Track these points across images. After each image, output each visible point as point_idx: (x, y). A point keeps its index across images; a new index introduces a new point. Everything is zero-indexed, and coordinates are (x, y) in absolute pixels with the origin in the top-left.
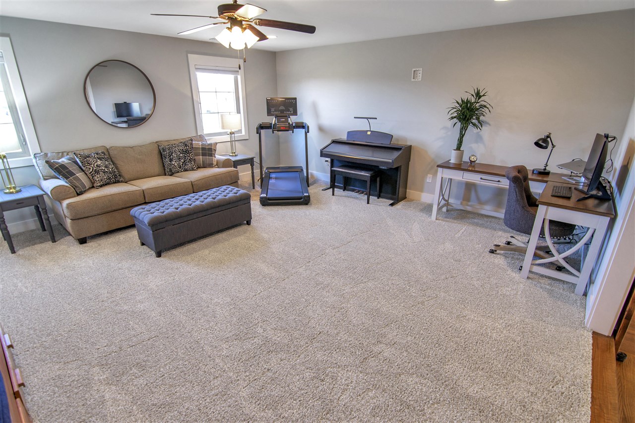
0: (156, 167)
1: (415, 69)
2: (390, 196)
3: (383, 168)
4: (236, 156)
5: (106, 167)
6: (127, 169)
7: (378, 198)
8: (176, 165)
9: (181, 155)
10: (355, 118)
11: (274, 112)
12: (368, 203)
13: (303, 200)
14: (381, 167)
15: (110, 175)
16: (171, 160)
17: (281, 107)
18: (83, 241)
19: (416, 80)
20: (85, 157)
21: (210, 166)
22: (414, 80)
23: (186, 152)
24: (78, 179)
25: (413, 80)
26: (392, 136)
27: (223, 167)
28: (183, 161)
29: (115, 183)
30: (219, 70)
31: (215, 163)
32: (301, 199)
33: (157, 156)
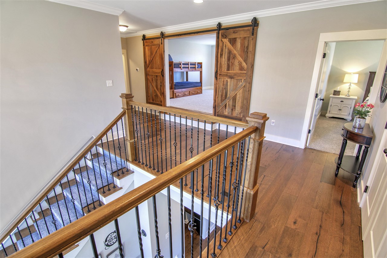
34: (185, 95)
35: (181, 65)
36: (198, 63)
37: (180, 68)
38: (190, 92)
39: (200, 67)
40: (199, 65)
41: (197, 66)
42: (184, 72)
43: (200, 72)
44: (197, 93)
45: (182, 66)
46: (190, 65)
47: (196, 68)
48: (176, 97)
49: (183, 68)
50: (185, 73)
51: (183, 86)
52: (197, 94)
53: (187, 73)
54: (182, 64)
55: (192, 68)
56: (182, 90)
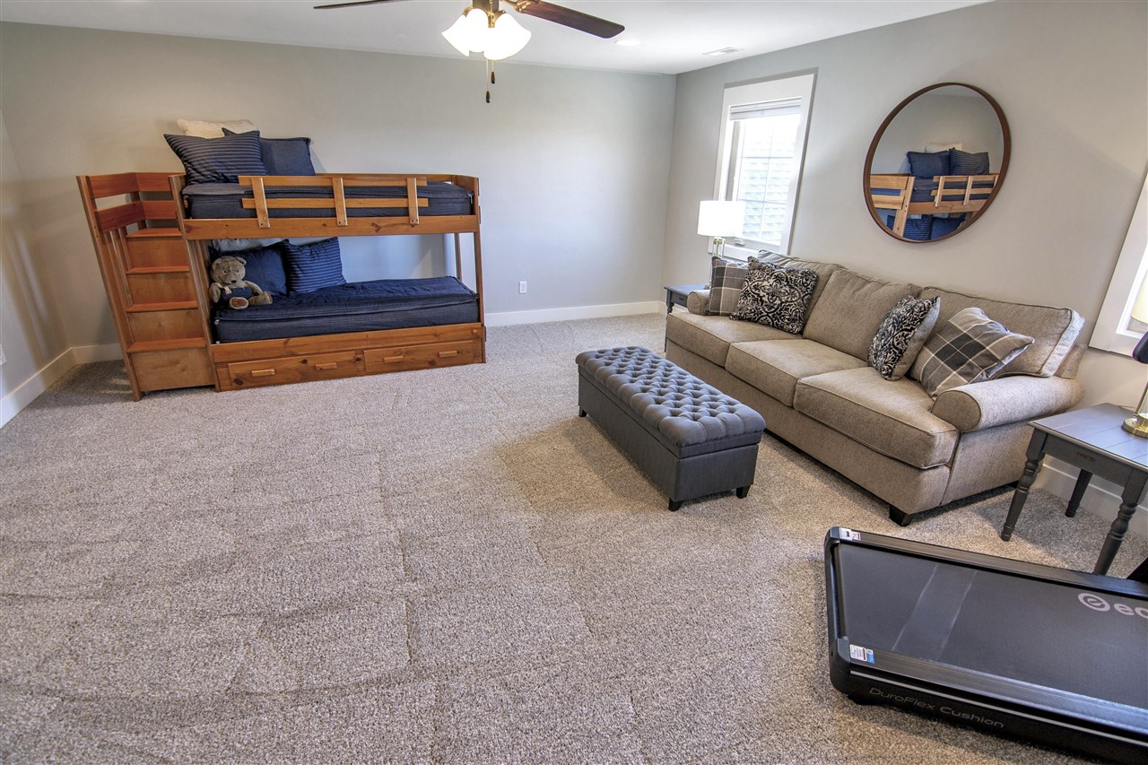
34: (322, 373)
38: (362, 353)
44: (438, 361)
48: (233, 383)
52: (434, 365)
55: (373, 211)
56: (285, 343)
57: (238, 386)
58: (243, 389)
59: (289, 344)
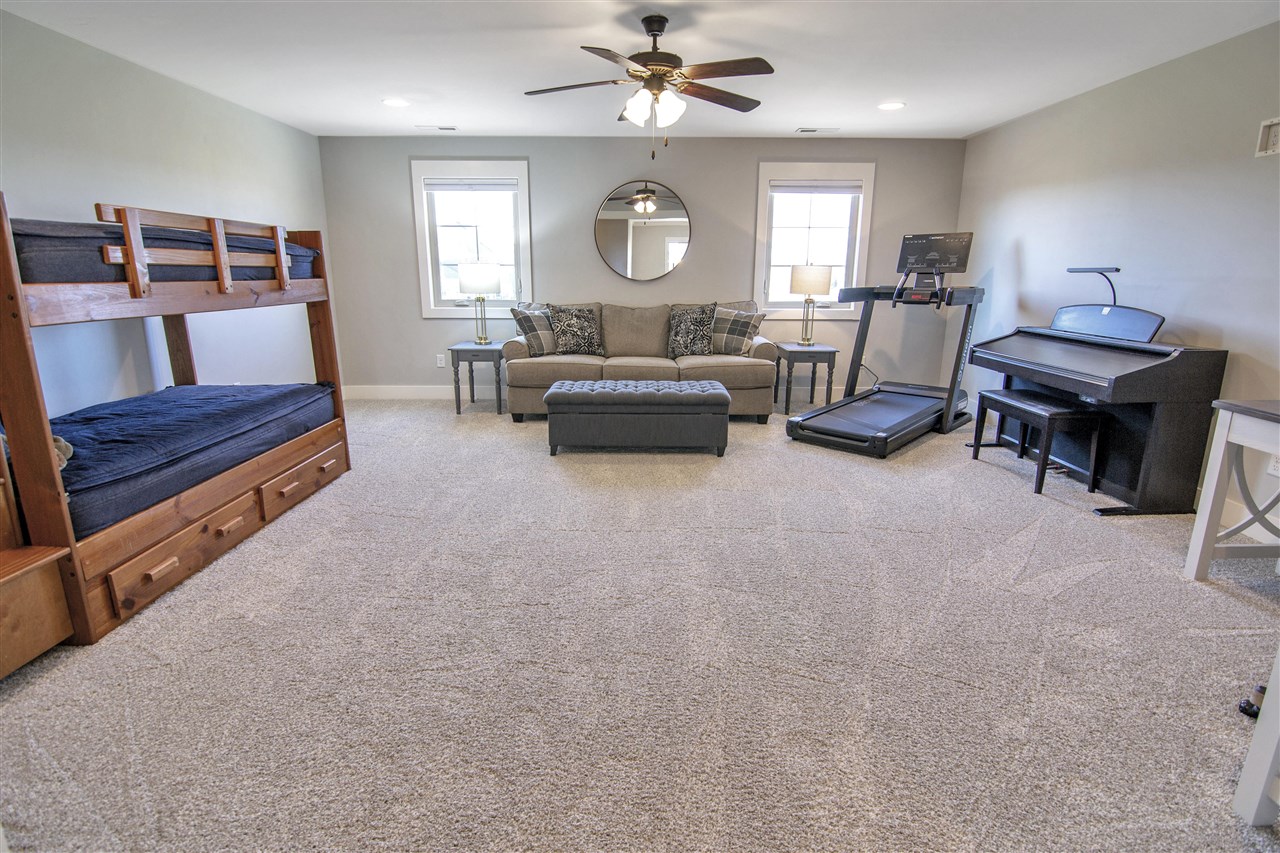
0: (655, 341)
1: (1268, 123)
2: (1121, 489)
3: (1088, 400)
4: (809, 345)
5: (581, 329)
6: (613, 340)
7: (1092, 490)
8: (681, 342)
9: (692, 327)
10: (1071, 271)
11: (913, 264)
12: (1039, 490)
13: (867, 444)
14: (1083, 398)
15: (582, 342)
16: (677, 334)
17: (932, 254)
18: (518, 418)
19: (1270, 152)
20: (558, 311)
21: (736, 352)
22: (1263, 154)
23: (700, 323)
24: (538, 337)
25: (1258, 154)
26: (1164, 319)
27: (754, 357)
28: (691, 337)
29: (588, 354)
30: (817, 187)
31: (744, 349)
32: (865, 442)
33: (662, 327)
34: (226, 541)
35: (120, 238)
36: (293, 238)
37: (122, 274)
38: (258, 491)
39: (307, 267)
40: (301, 251)
41: (286, 261)
42: (142, 319)
43: (311, 306)
44: (322, 479)
45: (144, 257)
46: (231, 247)
47: (286, 272)
48: (121, 610)
49: (159, 273)
50: (156, 328)
51: (185, 465)
52: (319, 486)
53: (175, 326)
54: (136, 238)
55: (248, 272)
56: (177, 505)
57: (130, 612)
58: (138, 612)
59: (182, 505)
